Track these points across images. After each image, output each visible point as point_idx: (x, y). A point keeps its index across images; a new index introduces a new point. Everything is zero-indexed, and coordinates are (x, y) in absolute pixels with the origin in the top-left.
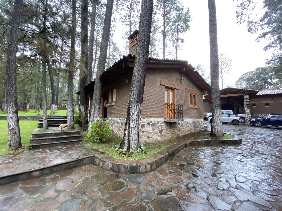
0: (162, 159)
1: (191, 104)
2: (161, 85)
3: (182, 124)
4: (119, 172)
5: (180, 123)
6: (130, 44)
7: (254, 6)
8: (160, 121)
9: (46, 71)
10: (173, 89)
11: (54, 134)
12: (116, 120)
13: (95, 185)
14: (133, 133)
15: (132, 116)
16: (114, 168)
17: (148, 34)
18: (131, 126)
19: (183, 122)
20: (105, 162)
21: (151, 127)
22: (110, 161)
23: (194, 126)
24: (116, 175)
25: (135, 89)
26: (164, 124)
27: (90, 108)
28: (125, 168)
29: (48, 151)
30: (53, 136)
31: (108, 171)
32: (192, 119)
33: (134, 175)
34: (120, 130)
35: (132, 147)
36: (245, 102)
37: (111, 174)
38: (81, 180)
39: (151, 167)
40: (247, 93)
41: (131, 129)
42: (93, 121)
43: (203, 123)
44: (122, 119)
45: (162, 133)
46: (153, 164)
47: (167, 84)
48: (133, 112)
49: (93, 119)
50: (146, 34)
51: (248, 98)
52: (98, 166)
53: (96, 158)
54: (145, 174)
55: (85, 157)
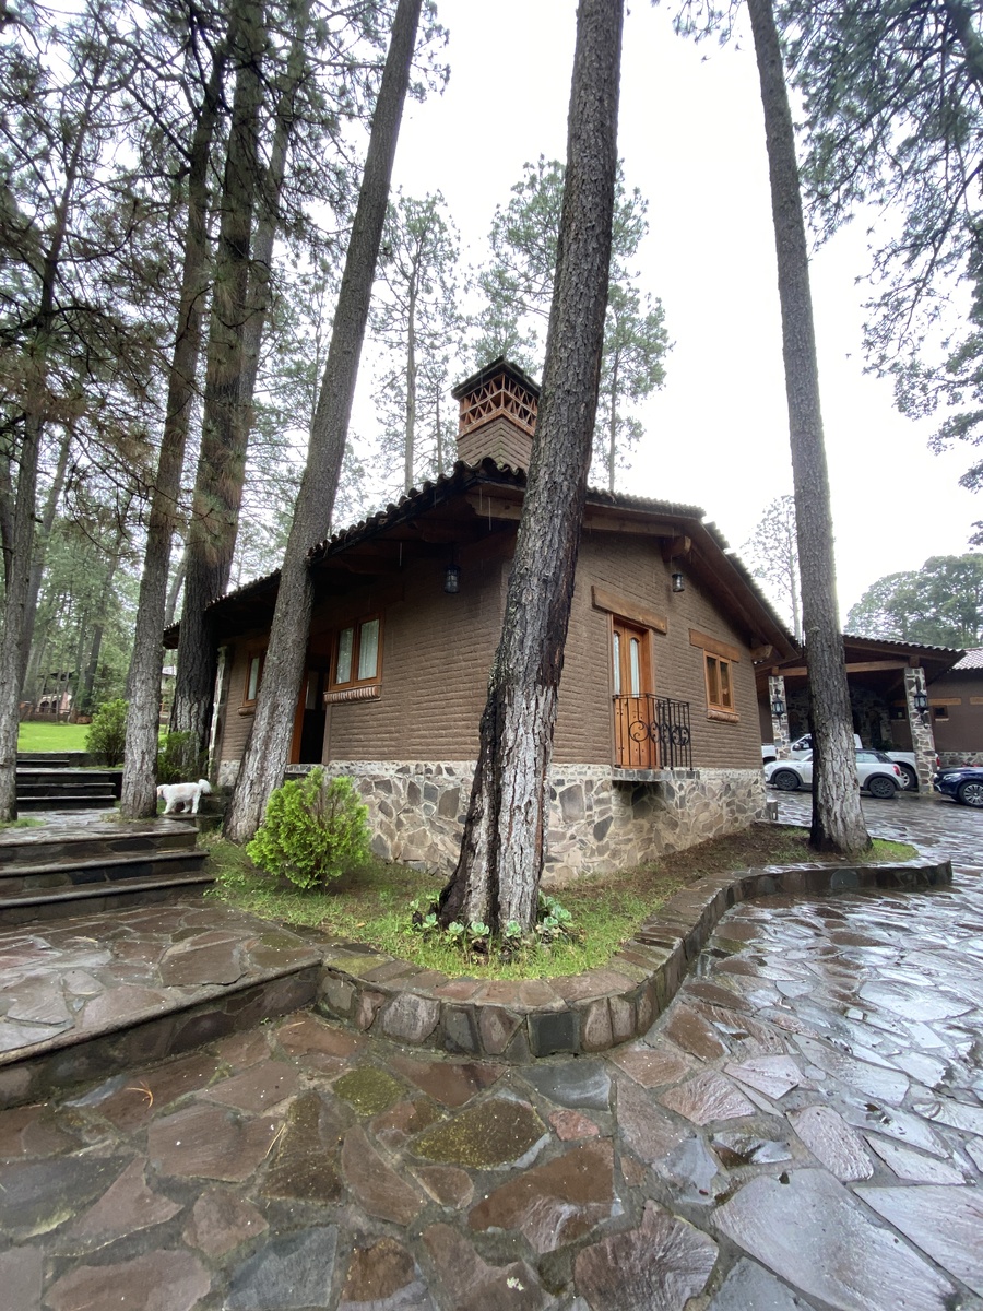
0: (668, 969)
1: (714, 699)
2: (595, 607)
3: (682, 793)
4: (477, 1048)
5: (676, 788)
6: (463, 417)
7: (936, 308)
8: (595, 778)
10: (640, 630)
11: (59, 848)
12: (377, 772)
13: (377, 1138)
14: (517, 835)
15: (515, 750)
16: (449, 1028)
18: (507, 797)
19: (687, 783)
20: (390, 995)
21: (560, 810)
22: (421, 992)
23: (728, 804)
24: (465, 1067)
25: (528, 617)
26: (613, 792)
27: (223, 711)
28: (511, 1028)
29: (42, 943)
30: (55, 857)
31: (413, 1050)
32: (720, 772)
33: (560, 1062)
34: (399, 824)
35: (513, 908)
36: (911, 699)
37: (435, 1065)
38: (282, 1108)
39: (635, 1013)
40: (915, 658)
41: (505, 817)
42: (261, 776)
43: (759, 791)
44: (412, 768)
45: (606, 839)
46: (640, 994)
47: (621, 606)
48: (521, 731)
49: (262, 769)
50: (585, 373)
51: (923, 681)
52: (346, 1022)
53: (334, 977)
54: (612, 1053)
55: (273, 972)
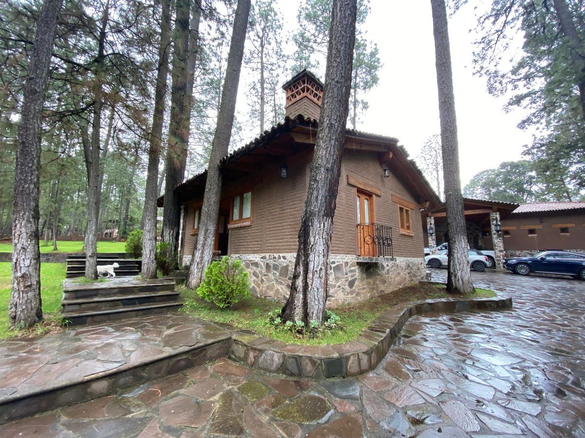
0: (384, 342)
1: (402, 226)
2: (349, 184)
3: (388, 268)
4: (300, 373)
5: (385, 266)
6: (288, 98)
7: (507, 44)
8: (349, 261)
9: (99, 147)
10: (369, 195)
11: (116, 291)
12: (252, 259)
13: (258, 410)
14: (315, 283)
15: (314, 246)
16: (288, 365)
17: (348, 73)
18: (311, 266)
19: (391, 263)
20: (261, 351)
21: (333, 275)
22: (275, 350)
23: (409, 273)
24: (295, 382)
25: (320, 186)
26: (357, 267)
27: (183, 234)
28: (315, 365)
29: (111, 330)
30: (115, 294)
31: (272, 375)
32: (405, 259)
33: (337, 380)
34: (262, 281)
35: (314, 315)
36: (493, 227)
37: (282, 380)
38: (217, 397)
39: (370, 360)
40: (495, 208)
41: (310, 275)
42: (202, 260)
43: (423, 267)
44: (267, 257)
45: (354, 288)
46: (372, 352)
47: (360, 184)
48: (317, 237)
49: (202, 257)
50: (345, 73)
51: (499, 218)
52: (242, 363)
53: (237, 344)
54: (360, 377)
55: (210, 341)
